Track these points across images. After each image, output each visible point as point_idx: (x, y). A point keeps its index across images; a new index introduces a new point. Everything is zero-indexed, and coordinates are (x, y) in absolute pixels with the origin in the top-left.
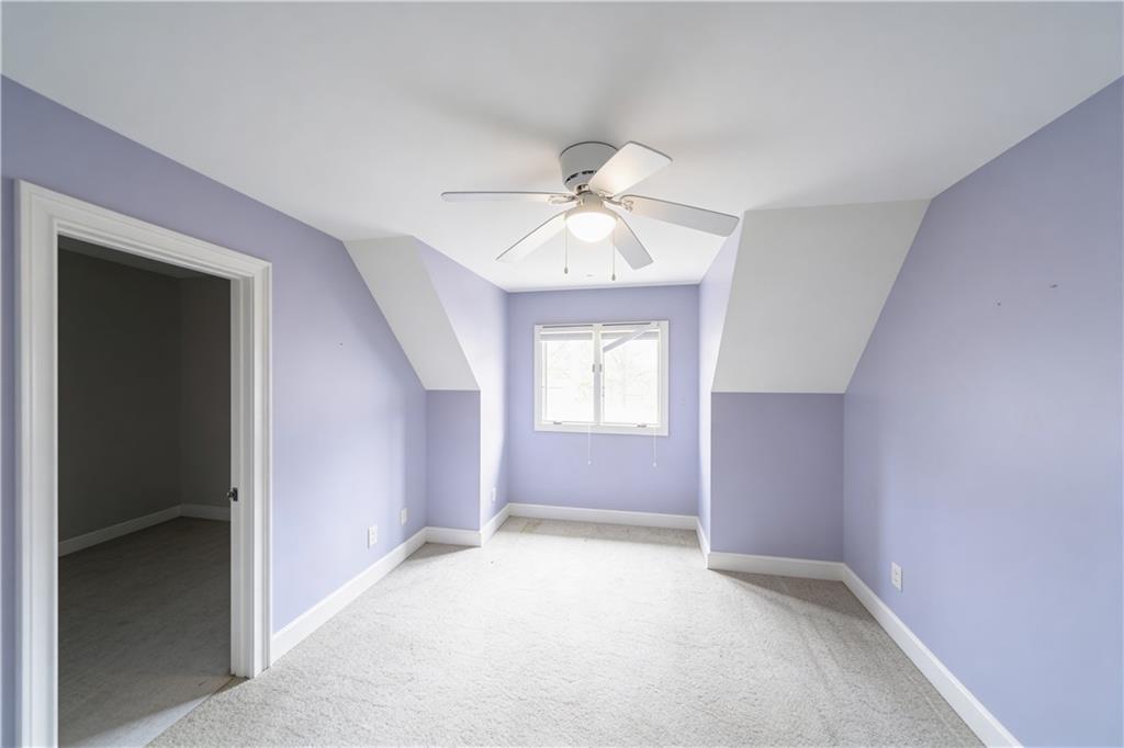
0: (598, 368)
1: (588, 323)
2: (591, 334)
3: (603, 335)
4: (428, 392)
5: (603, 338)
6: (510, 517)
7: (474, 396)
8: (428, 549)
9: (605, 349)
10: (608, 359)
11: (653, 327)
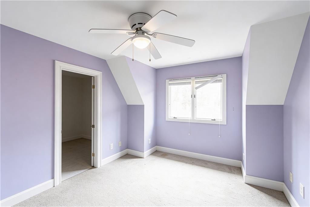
0: (194, 96)
1: (189, 78)
2: (191, 82)
3: (196, 82)
4: (128, 105)
5: (196, 84)
6: (156, 151)
7: (142, 107)
8: (127, 156)
9: (196, 88)
10: (198, 92)
11: (219, 78)
